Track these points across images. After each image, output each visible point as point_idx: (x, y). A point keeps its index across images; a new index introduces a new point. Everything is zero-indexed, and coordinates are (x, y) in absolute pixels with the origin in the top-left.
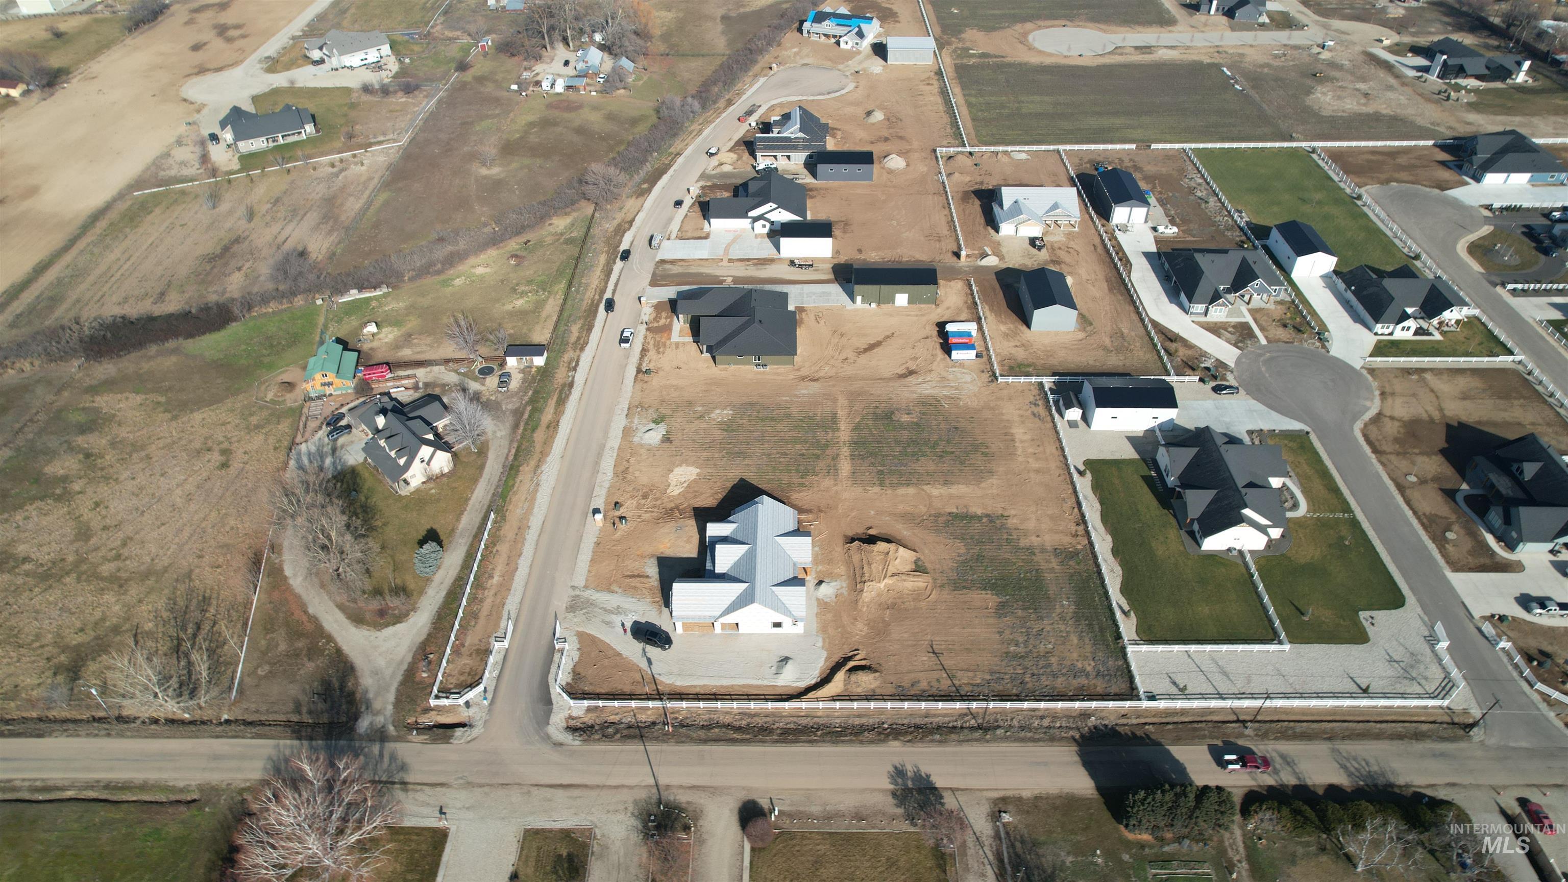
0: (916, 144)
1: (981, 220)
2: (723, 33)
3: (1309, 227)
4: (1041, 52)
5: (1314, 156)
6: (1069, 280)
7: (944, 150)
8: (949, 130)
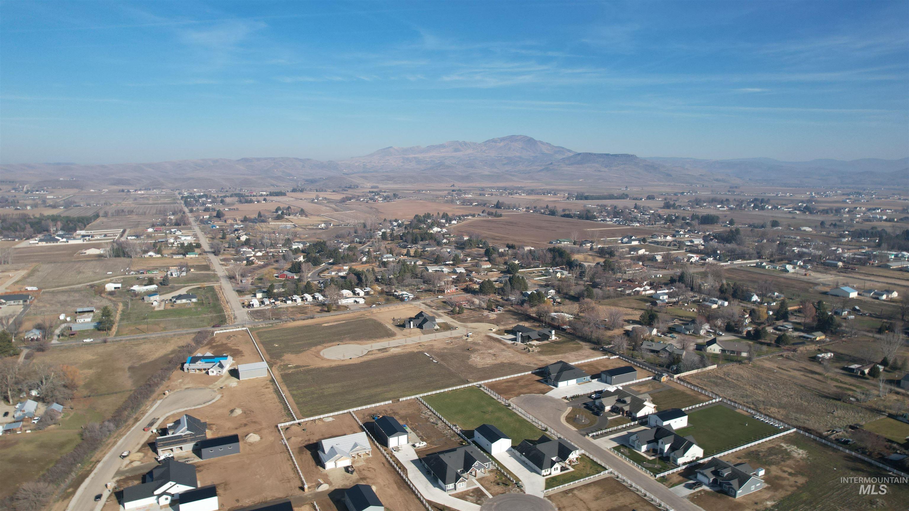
0: (264, 425)
1: (312, 463)
2: (130, 377)
3: (492, 426)
4: (328, 360)
5: (481, 389)
6: (374, 488)
7: (283, 425)
8: (283, 412)
